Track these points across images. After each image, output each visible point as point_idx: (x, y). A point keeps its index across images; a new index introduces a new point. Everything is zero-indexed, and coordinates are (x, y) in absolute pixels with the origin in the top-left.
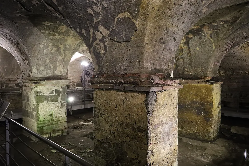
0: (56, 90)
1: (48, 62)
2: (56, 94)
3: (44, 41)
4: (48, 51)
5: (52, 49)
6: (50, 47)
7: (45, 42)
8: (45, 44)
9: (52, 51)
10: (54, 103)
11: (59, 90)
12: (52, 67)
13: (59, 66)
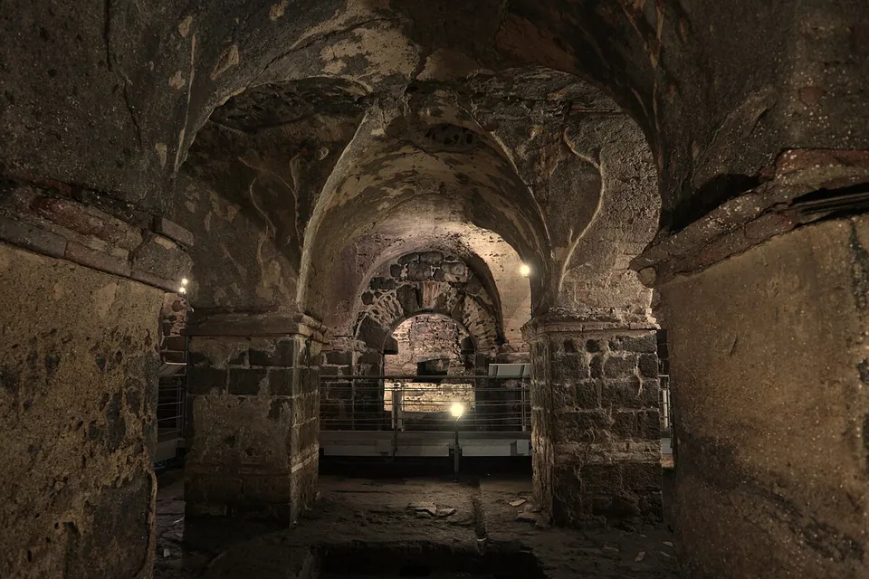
0: (251, 351)
1: (227, 255)
2: (255, 367)
3: (188, 189)
4: (215, 219)
5: (225, 211)
6: (216, 206)
7: (195, 191)
8: (197, 195)
9: (231, 219)
10: (243, 399)
11: (264, 352)
12: (242, 270)
13: (266, 265)
